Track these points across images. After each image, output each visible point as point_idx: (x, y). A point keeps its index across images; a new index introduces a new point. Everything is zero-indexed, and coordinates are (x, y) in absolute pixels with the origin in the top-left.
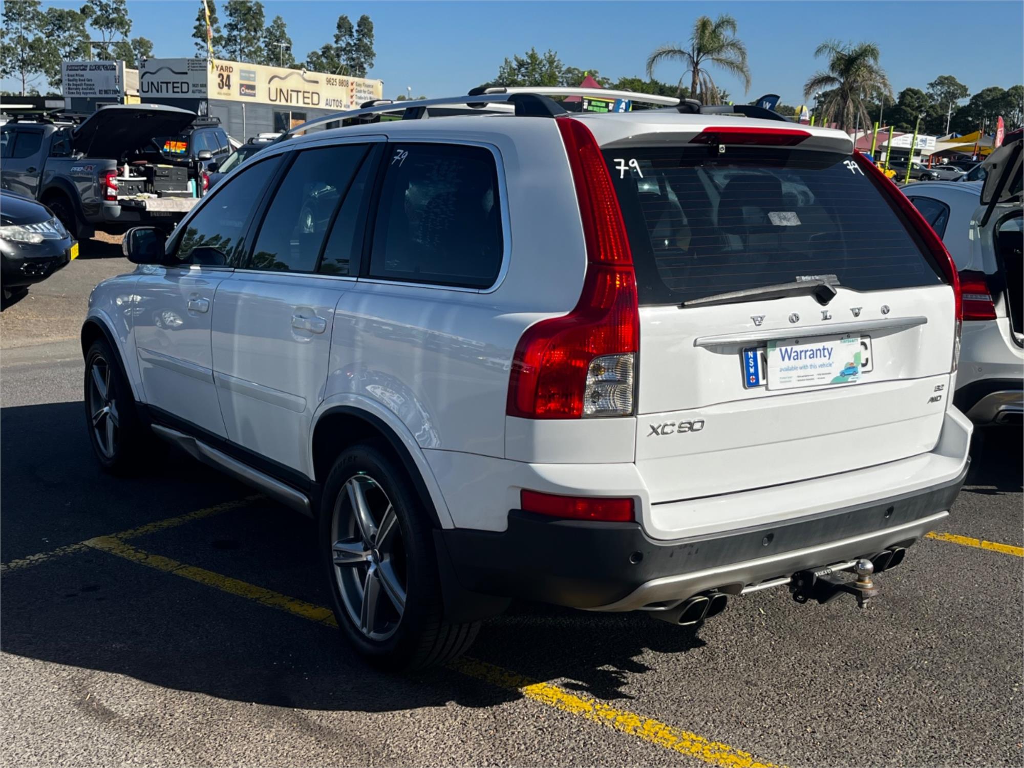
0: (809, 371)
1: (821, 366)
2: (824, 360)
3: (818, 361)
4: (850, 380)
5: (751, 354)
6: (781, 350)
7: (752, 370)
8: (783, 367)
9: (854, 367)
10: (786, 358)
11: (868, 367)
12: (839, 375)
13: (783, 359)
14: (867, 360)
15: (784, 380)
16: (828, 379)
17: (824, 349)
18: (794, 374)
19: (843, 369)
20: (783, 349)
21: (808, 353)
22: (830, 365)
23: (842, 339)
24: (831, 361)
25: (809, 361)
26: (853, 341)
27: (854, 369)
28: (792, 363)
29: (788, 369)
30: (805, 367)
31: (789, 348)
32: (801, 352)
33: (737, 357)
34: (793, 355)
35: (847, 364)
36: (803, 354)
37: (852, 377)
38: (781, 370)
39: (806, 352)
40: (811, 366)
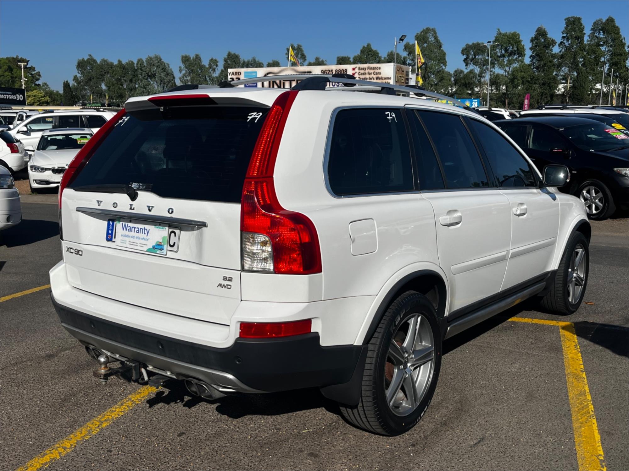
0: (136, 240)
1: (142, 239)
2: (145, 236)
3: (141, 235)
4: (158, 252)
5: (111, 223)
6: (122, 224)
7: (110, 232)
8: (123, 234)
9: (161, 245)
10: (125, 229)
11: (174, 249)
12: (151, 247)
13: (123, 229)
14: (175, 243)
15: (123, 242)
16: (145, 248)
17: (145, 229)
18: (128, 239)
19: (154, 244)
20: (124, 223)
21: (136, 229)
22: (147, 240)
23: (156, 225)
24: (148, 237)
25: (135, 234)
26: (162, 228)
27: (162, 247)
28: (127, 233)
29: (125, 236)
30: (133, 237)
31: (126, 224)
32: (132, 227)
33: (106, 223)
34: (128, 228)
35: (157, 242)
36: (133, 229)
37: (160, 251)
38: (122, 235)
39: (135, 228)
40: (137, 237)
